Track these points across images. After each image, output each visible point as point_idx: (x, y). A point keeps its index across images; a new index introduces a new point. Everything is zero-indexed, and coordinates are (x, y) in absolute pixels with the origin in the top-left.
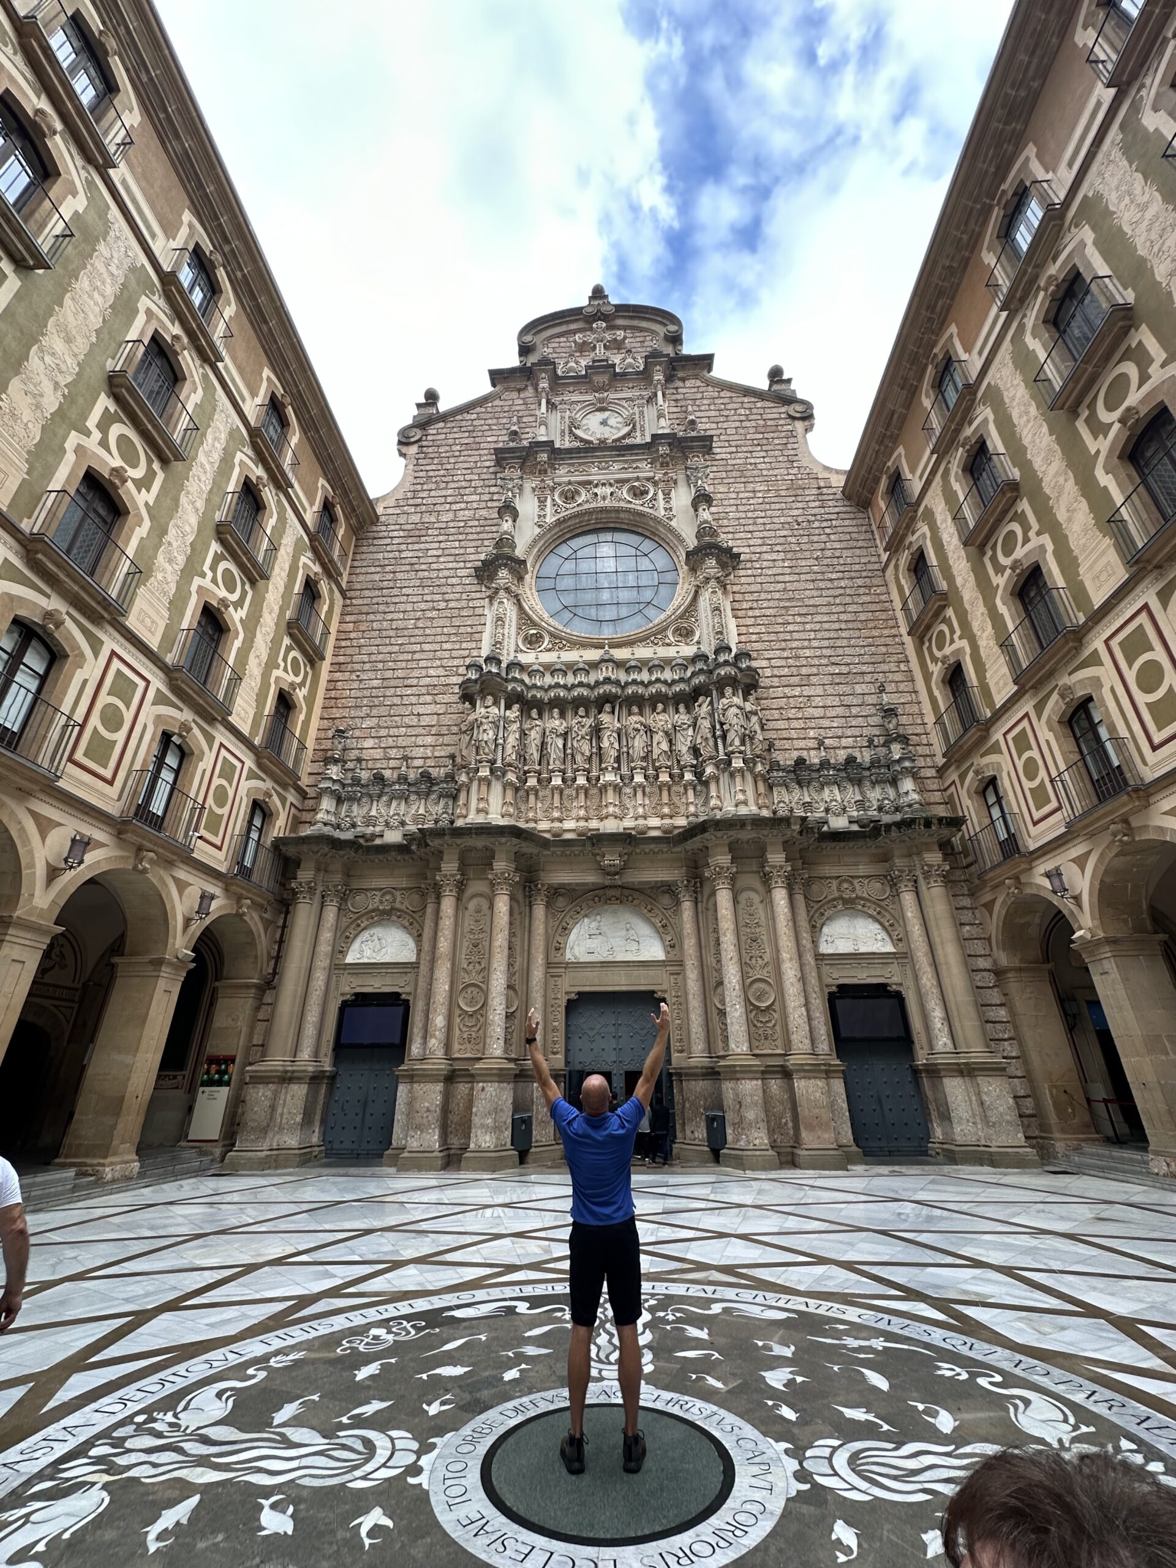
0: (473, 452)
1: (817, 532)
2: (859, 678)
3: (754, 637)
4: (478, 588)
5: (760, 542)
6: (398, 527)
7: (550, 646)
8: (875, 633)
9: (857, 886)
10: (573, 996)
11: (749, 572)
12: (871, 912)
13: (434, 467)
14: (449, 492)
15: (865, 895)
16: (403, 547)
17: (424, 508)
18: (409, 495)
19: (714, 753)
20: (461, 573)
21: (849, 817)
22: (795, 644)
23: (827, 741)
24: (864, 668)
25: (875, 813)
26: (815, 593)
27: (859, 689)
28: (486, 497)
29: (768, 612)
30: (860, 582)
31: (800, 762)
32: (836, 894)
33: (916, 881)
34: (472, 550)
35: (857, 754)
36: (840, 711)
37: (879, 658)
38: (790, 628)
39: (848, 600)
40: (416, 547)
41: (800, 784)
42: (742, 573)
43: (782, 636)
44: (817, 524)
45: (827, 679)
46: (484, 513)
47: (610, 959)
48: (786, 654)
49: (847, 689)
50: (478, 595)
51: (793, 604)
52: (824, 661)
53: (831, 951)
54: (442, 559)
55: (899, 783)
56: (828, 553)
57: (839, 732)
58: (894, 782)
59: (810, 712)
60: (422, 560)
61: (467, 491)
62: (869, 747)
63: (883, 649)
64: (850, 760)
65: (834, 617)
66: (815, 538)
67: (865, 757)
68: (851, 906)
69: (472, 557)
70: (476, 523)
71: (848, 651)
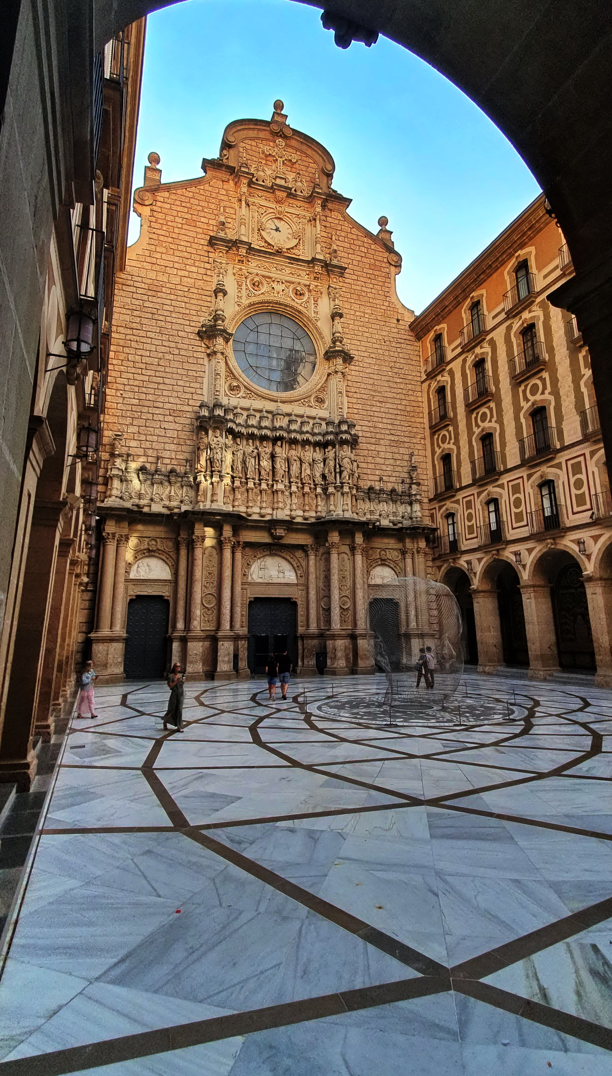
0: (192, 228)
1: (394, 349)
2: (402, 445)
3: (356, 411)
4: (198, 343)
5: (364, 349)
6: (140, 279)
7: (244, 395)
8: (413, 420)
9: (388, 553)
10: (253, 599)
11: (357, 368)
12: (392, 566)
13: (163, 233)
14: (177, 259)
15: (391, 558)
16: (145, 298)
17: (158, 268)
18: (147, 253)
19: (334, 481)
20: (188, 329)
21: (390, 520)
22: (376, 419)
23: (384, 478)
24: (406, 439)
25: (400, 519)
26: (388, 389)
27: (402, 451)
28: (203, 271)
29: (364, 397)
30: (410, 387)
31: (371, 488)
32: (378, 557)
33: (413, 554)
34: (194, 313)
35: (396, 488)
36: (391, 462)
37: (412, 435)
38: (374, 409)
39: (403, 397)
40: (155, 299)
41: (369, 499)
42: (353, 368)
43: (369, 413)
44: (394, 344)
45: (387, 443)
46: (201, 283)
47: (270, 581)
48: (370, 424)
49: (396, 451)
50: (200, 349)
51: (377, 394)
52: (388, 432)
53: (373, 583)
54: (173, 315)
55: (413, 505)
56: (398, 365)
57: (390, 473)
58: (411, 504)
59: (378, 460)
60: (160, 312)
61: (189, 262)
62: (402, 483)
63: (415, 430)
64: (393, 491)
65: (395, 407)
66: (392, 354)
67: (399, 488)
68: (384, 562)
69: (195, 318)
70: (196, 291)
71: (399, 428)
